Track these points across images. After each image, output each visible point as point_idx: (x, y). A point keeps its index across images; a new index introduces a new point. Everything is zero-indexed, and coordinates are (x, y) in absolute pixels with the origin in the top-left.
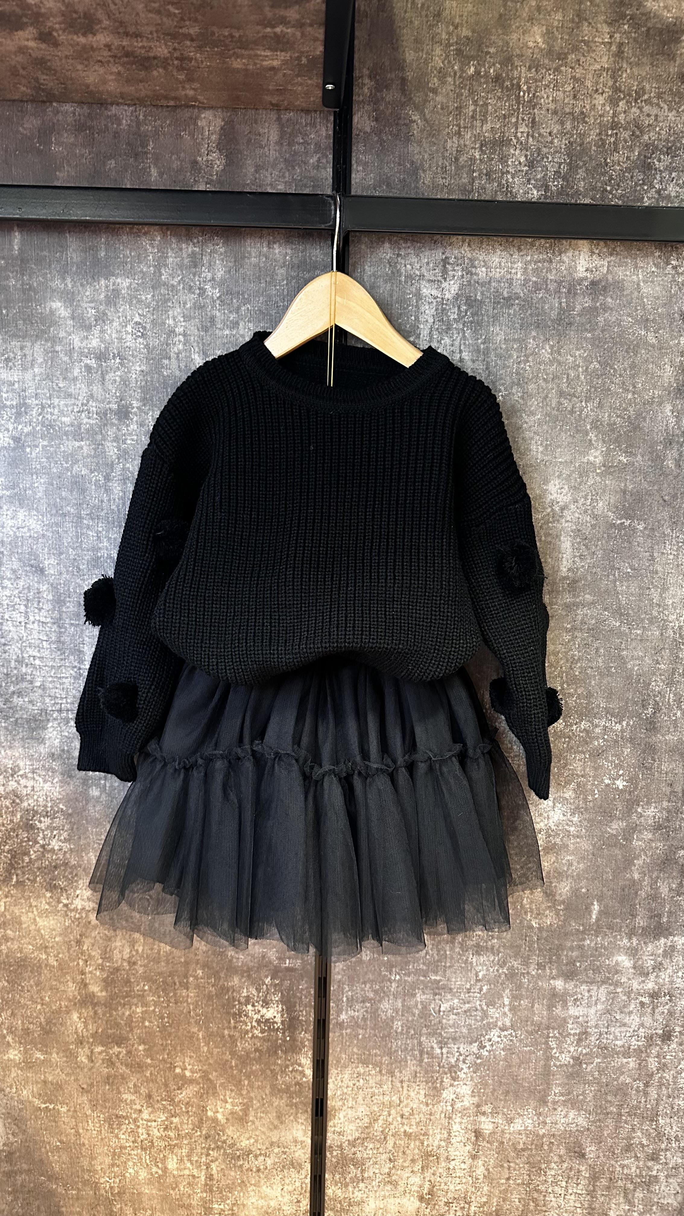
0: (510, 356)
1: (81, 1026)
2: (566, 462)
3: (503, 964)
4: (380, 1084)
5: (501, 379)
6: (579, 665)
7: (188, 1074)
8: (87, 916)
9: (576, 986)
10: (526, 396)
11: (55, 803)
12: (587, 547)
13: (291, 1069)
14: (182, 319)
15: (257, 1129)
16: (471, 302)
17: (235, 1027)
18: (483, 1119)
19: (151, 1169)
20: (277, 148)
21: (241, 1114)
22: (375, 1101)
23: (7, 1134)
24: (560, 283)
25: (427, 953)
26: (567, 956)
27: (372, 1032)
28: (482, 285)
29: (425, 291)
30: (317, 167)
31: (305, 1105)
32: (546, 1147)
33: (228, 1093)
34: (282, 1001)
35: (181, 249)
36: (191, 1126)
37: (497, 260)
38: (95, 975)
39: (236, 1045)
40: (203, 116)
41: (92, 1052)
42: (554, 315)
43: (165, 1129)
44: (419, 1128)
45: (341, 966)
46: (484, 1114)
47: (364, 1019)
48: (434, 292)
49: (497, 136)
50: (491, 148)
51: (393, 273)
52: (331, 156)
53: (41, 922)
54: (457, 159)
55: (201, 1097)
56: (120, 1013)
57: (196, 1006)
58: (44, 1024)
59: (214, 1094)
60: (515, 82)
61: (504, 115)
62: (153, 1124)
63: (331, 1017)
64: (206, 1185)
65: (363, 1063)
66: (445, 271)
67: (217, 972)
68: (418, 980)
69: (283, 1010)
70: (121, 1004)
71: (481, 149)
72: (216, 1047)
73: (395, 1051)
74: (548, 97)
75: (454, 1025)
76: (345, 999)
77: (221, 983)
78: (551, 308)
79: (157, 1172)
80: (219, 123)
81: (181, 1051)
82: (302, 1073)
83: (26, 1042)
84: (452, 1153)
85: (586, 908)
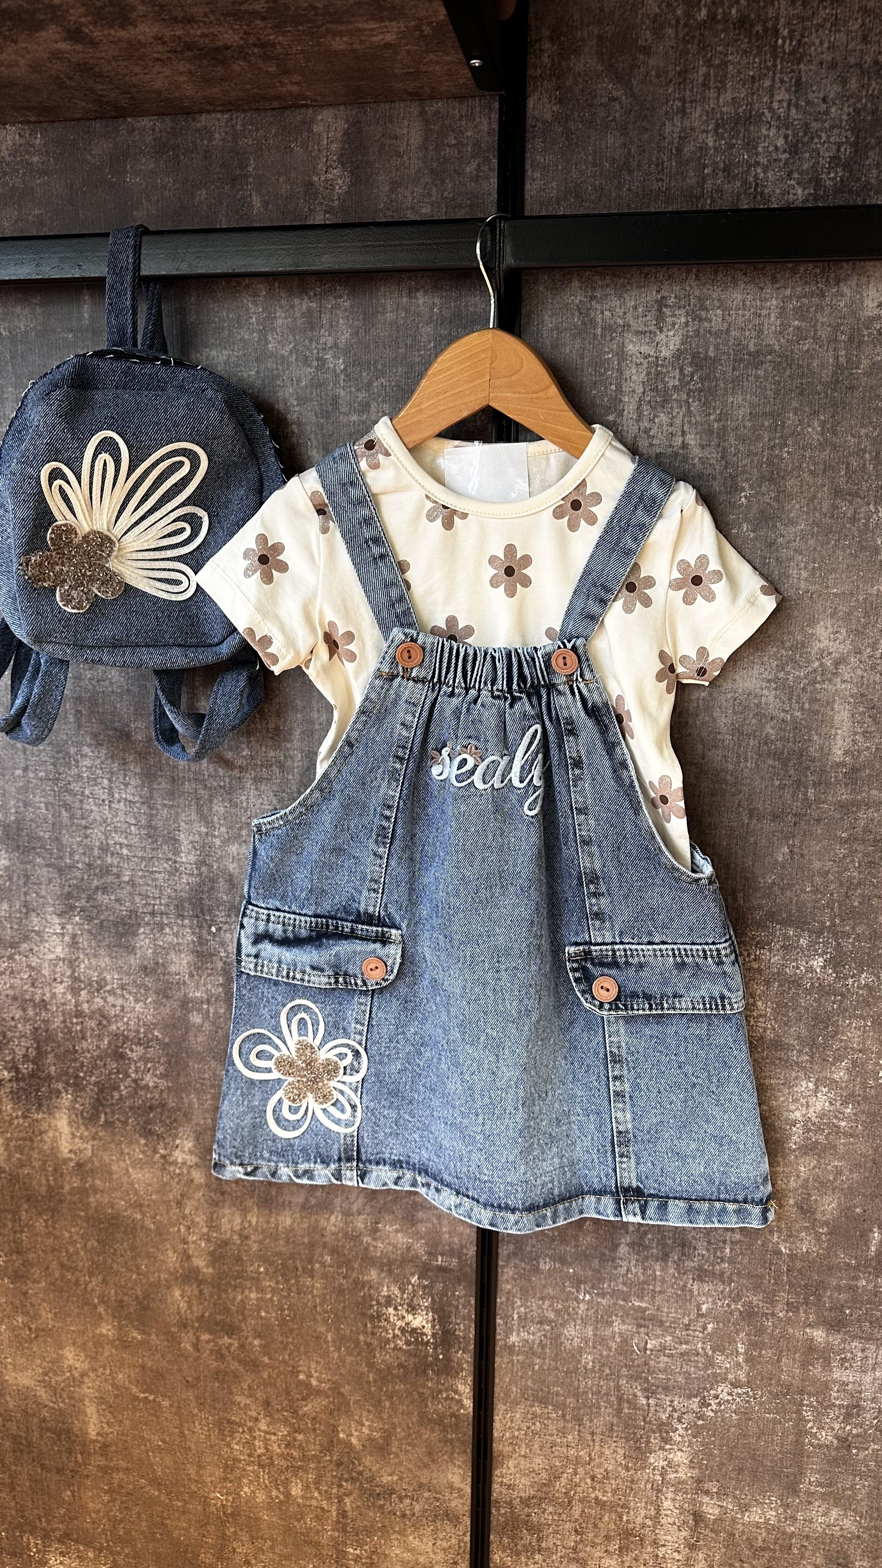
0: (759, 438)
1: (183, 1305)
2: (843, 593)
3: (737, 1298)
4: (563, 1433)
5: (744, 472)
6: (859, 891)
7: (314, 1382)
8: (189, 1172)
9: (844, 1341)
10: (782, 495)
11: (150, 1028)
12: (874, 720)
13: (444, 1395)
14: (295, 403)
15: (400, 1463)
16: (699, 361)
17: (373, 1334)
18: (706, 1499)
19: (271, 1492)
20: (421, 155)
21: (381, 1441)
22: (557, 1453)
23: (102, 1422)
24: (836, 328)
25: (628, 1270)
26: (831, 1297)
27: (553, 1363)
28: (717, 335)
29: (631, 348)
30: (476, 178)
31: (463, 1443)
32: (796, 1551)
33: (365, 1414)
34: (433, 1308)
35: (293, 307)
36: (318, 1447)
37: (739, 297)
38: (200, 1246)
39: (374, 1357)
40: (319, 118)
41: (198, 1339)
42: (826, 375)
43: (288, 1446)
44: (617, 1497)
45: (511, 1273)
46: (707, 1493)
47: (542, 1345)
48: (645, 349)
49: (741, 110)
50: (733, 128)
51: (584, 324)
52: (495, 161)
53: (136, 1175)
54: (679, 150)
55: (331, 1413)
56: (231, 1296)
57: (324, 1300)
58: (141, 1297)
59: (346, 1412)
60: (770, 25)
61: (753, 77)
62: (273, 1437)
63: (498, 1337)
64: (338, 1522)
65: (541, 1402)
66: (660, 318)
67: (349, 1260)
68: (615, 1304)
69: (434, 1320)
70: (231, 1285)
71: (716, 131)
72: (350, 1355)
73: (583, 1393)
74: (821, 43)
75: (665, 1370)
76: (516, 1316)
77: (354, 1275)
78: (822, 366)
79: (277, 1497)
80: (342, 125)
81: (306, 1353)
82: (459, 1402)
83: (120, 1316)
84: (662, 1537)
85: (862, 1236)
